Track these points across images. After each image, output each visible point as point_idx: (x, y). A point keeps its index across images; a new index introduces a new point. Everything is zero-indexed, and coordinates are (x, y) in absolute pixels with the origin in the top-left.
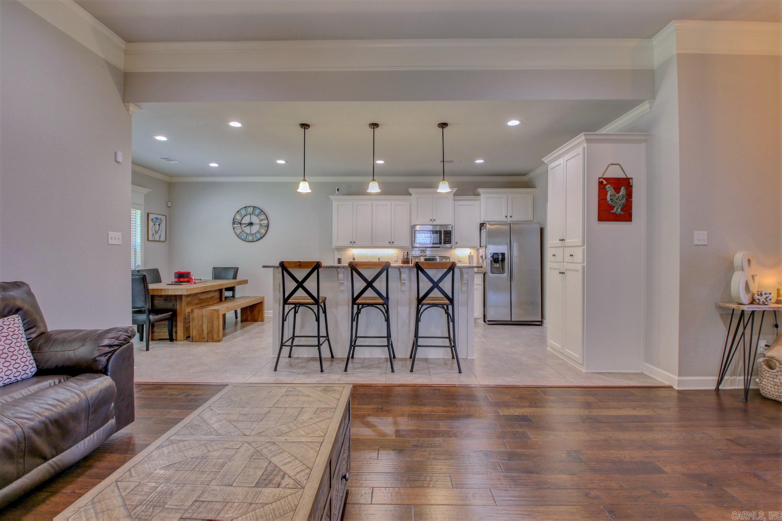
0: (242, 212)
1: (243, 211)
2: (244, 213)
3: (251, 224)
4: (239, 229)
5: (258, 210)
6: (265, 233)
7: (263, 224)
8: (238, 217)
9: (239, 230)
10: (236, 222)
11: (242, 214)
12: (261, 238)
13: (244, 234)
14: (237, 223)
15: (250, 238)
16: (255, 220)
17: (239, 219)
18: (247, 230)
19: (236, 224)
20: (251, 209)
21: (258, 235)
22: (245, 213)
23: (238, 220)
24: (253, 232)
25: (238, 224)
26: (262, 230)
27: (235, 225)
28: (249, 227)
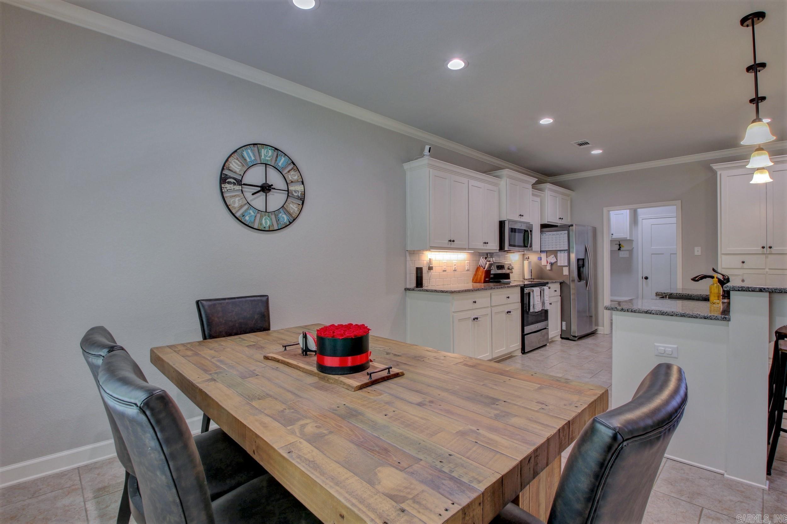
0: (245, 154)
1: (248, 154)
2: (250, 157)
3: (266, 188)
4: (238, 196)
5: (283, 159)
6: (298, 213)
7: (295, 191)
8: (235, 166)
9: (237, 199)
10: (230, 178)
11: (245, 160)
12: (290, 223)
13: (251, 211)
14: (232, 180)
15: (266, 222)
16: (275, 179)
17: (238, 171)
18: (259, 201)
19: (229, 183)
20: (267, 152)
21: (284, 216)
22: (253, 158)
23: (235, 172)
24: (271, 209)
25: (234, 184)
26: (291, 205)
27: (227, 186)
28: (262, 195)
